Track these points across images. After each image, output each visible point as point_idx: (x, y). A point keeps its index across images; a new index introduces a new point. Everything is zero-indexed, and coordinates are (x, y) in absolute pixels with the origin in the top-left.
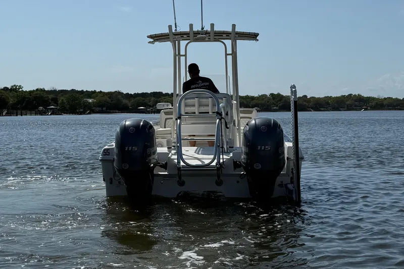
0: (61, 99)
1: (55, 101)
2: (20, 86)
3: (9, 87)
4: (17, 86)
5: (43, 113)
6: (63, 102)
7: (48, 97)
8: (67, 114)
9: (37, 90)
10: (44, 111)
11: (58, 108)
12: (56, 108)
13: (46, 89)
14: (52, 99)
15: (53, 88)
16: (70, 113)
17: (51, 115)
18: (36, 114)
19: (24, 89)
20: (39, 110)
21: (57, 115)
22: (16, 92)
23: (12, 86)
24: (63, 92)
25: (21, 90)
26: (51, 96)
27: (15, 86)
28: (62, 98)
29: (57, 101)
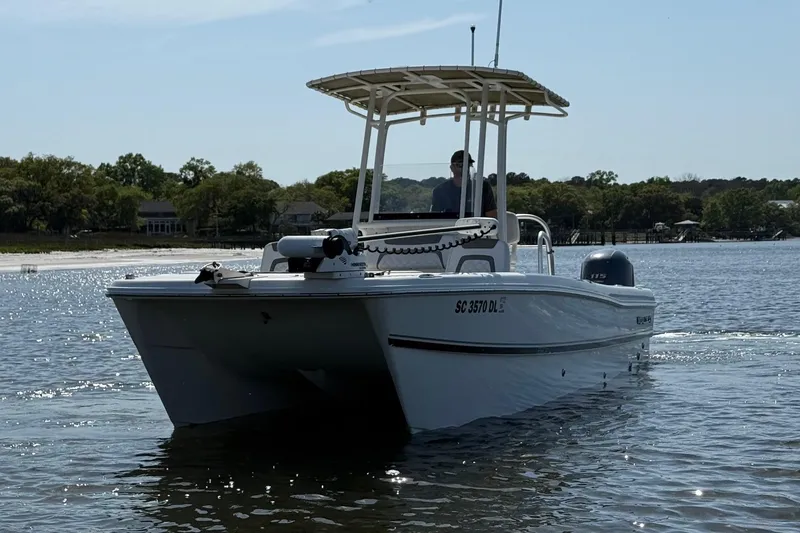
0: (709, 202)
1: (695, 208)
2: (611, 173)
3: (585, 176)
4: (605, 173)
5: (666, 236)
6: (714, 212)
7: (677, 198)
8: (724, 238)
9: (651, 181)
10: (666, 232)
11: (703, 223)
12: (697, 226)
13: (672, 180)
14: (688, 204)
15: (690, 176)
16: (731, 237)
17: (684, 241)
18: (648, 240)
19: (620, 181)
20: (655, 231)
21: (699, 241)
22: (602, 188)
23: (593, 175)
24: (715, 185)
25: (612, 182)
26: (683, 197)
27: (598, 173)
28: (712, 200)
29: (701, 208)
